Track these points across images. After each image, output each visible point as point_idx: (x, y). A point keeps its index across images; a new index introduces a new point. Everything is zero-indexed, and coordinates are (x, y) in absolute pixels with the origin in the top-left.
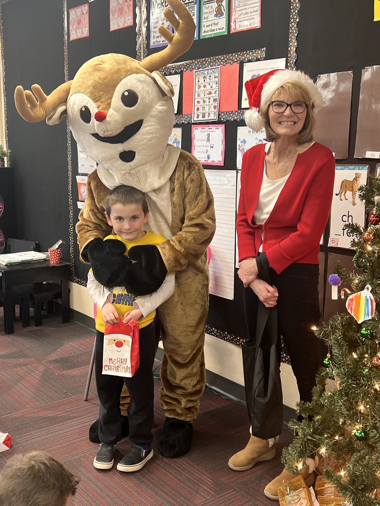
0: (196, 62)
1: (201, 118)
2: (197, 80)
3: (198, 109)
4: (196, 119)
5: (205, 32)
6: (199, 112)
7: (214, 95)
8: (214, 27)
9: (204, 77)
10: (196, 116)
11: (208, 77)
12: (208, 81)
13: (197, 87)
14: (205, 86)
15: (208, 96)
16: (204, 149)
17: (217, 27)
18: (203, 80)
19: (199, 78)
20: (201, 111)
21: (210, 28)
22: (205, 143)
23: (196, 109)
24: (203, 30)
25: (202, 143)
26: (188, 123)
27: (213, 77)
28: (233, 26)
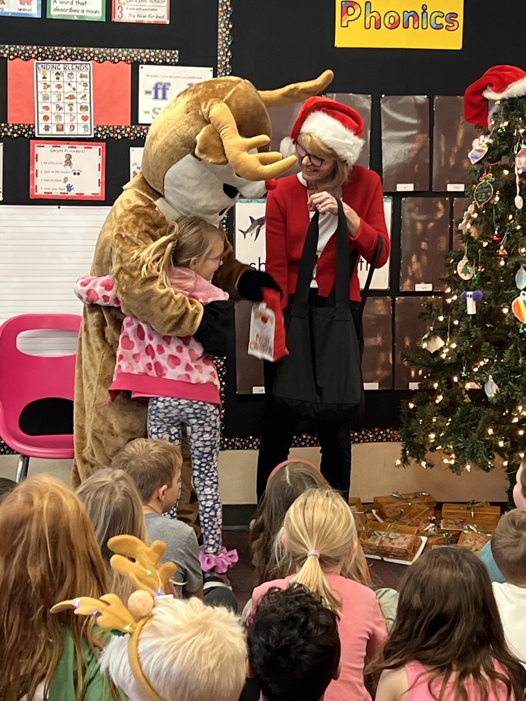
0: (40, 50)
1: (53, 131)
2: (40, 76)
3: (46, 118)
5: (57, 10)
6: (49, 121)
7: (79, 101)
8: (75, 7)
9: (57, 73)
10: (42, 127)
11: (66, 75)
12: (67, 79)
13: (41, 87)
14: (59, 86)
15: (67, 101)
16: (62, 177)
17: (85, 8)
18: (54, 77)
19: (44, 73)
20: (54, 121)
21: (68, 6)
22: (61, 168)
23: (41, 117)
24: (53, 6)
25: (54, 168)
26: (21, 136)
27: (77, 75)
28: (118, 12)
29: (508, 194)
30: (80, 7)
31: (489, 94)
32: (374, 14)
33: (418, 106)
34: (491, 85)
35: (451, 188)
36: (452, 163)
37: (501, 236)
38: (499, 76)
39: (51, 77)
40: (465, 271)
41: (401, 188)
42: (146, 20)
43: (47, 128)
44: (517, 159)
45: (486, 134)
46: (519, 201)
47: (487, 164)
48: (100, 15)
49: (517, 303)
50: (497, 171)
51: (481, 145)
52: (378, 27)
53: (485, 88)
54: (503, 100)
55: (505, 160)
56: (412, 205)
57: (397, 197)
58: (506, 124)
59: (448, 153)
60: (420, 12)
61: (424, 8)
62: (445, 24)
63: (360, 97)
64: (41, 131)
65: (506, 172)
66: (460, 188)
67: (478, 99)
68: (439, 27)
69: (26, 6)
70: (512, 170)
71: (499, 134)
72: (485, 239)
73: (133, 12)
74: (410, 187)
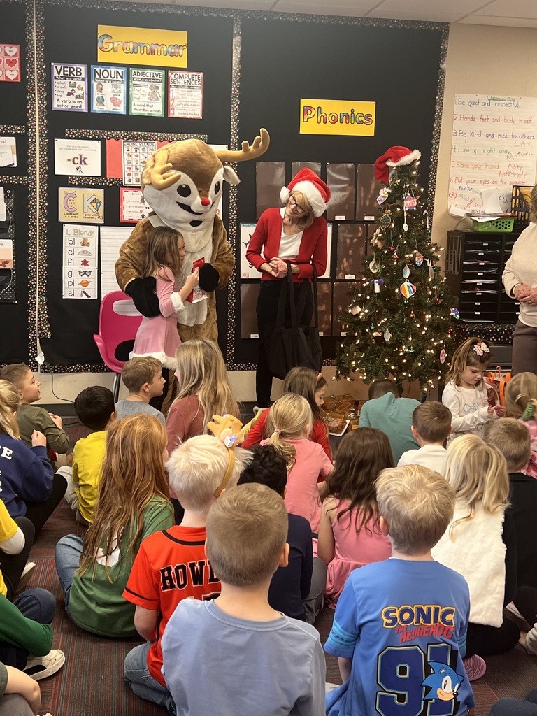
0: (126, 134)
1: (133, 182)
2: (126, 149)
3: (129, 175)
4: (127, 182)
5: (135, 109)
6: (131, 176)
8: (146, 108)
9: (136, 148)
10: (127, 180)
11: (141, 149)
12: (141, 151)
13: (126, 156)
14: (137, 156)
15: (141, 164)
16: (139, 210)
17: (152, 109)
18: (134, 150)
19: (128, 148)
20: (134, 177)
21: (142, 108)
22: (138, 204)
23: (126, 174)
24: (133, 107)
25: (134, 204)
26: (115, 185)
27: (147, 149)
28: (172, 112)
29: (399, 223)
30: (149, 108)
31: (390, 163)
32: (323, 114)
33: (349, 170)
34: (391, 158)
35: (367, 218)
36: (368, 204)
37: (395, 247)
38: (395, 152)
39: (132, 150)
40: (374, 268)
41: (337, 218)
42: (188, 116)
43: (130, 181)
44: (405, 202)
45: (387, 187)
46: (405, 227)
47: (387, 205)
48: (161, 113)
49: (404, 286)
50: (393, 209)
51: (384, 193)
52: (325, 122)
53: (387, 160)
54: (397, 167)
55: (398, 202)
56: (344, 229)
57: (335, 224)
58: (399, 181)
59: (365, 198)
60: (350, 113)
61: (352, 111)
62: (364, 121)
63: (315, 164)
64: (126, 182)
65: (399, 210)
66: (372, 218)
67: (383, 166)
68: (361, 123)
69: (117, 108)
70: (402, 208)
71: (395, 187)
72: (386, 249)
73: (181, 112)
74: (343, 218)
